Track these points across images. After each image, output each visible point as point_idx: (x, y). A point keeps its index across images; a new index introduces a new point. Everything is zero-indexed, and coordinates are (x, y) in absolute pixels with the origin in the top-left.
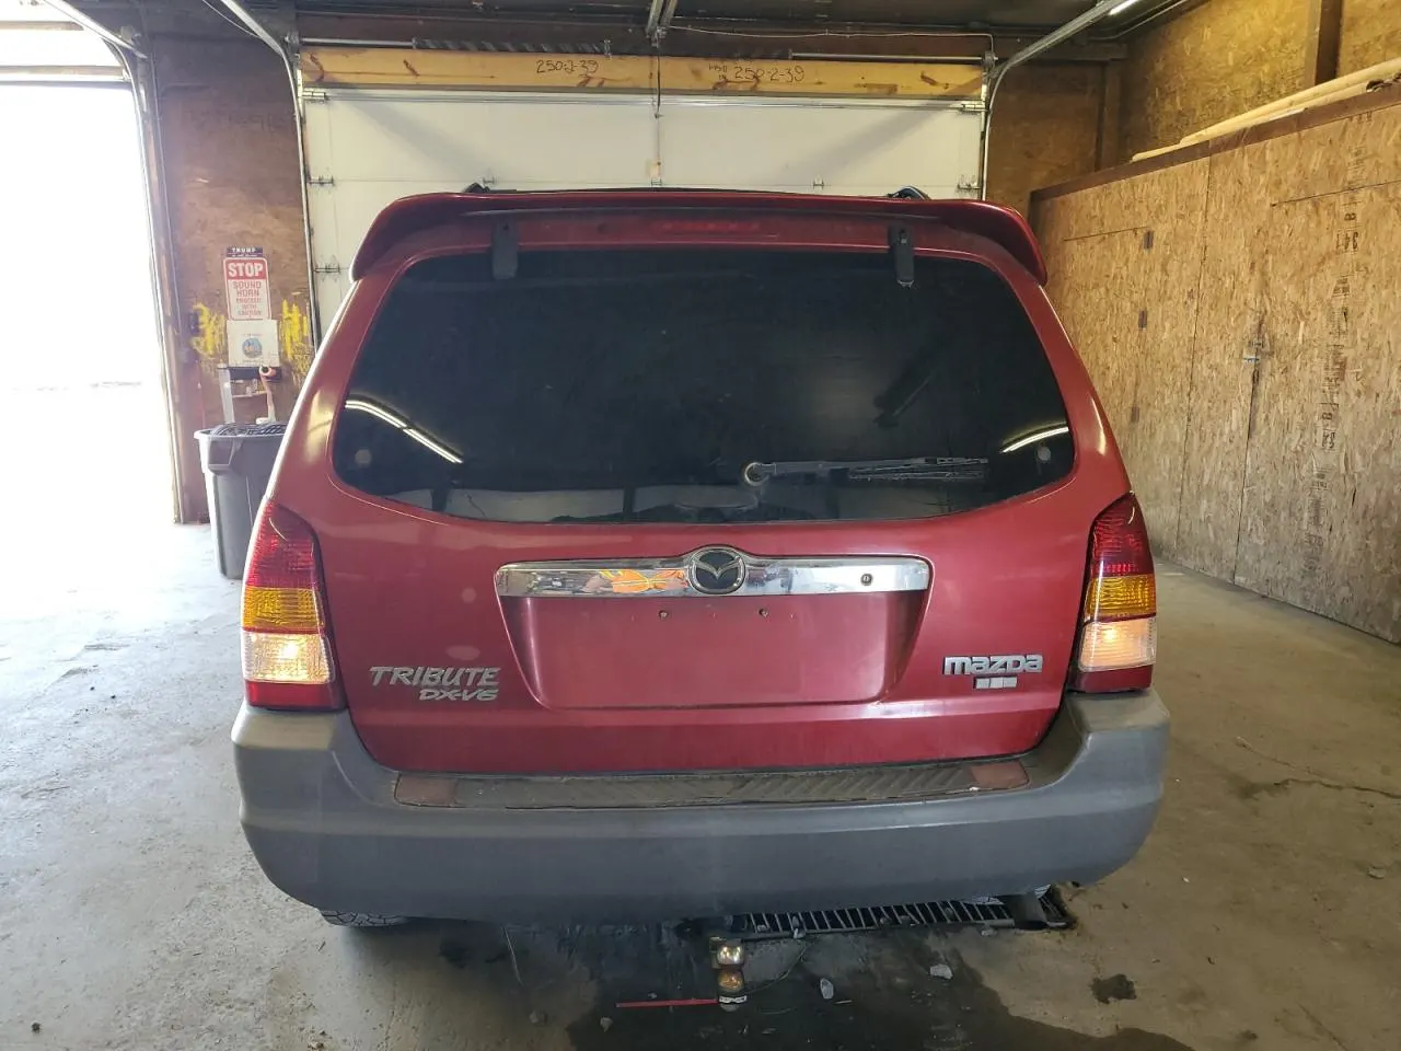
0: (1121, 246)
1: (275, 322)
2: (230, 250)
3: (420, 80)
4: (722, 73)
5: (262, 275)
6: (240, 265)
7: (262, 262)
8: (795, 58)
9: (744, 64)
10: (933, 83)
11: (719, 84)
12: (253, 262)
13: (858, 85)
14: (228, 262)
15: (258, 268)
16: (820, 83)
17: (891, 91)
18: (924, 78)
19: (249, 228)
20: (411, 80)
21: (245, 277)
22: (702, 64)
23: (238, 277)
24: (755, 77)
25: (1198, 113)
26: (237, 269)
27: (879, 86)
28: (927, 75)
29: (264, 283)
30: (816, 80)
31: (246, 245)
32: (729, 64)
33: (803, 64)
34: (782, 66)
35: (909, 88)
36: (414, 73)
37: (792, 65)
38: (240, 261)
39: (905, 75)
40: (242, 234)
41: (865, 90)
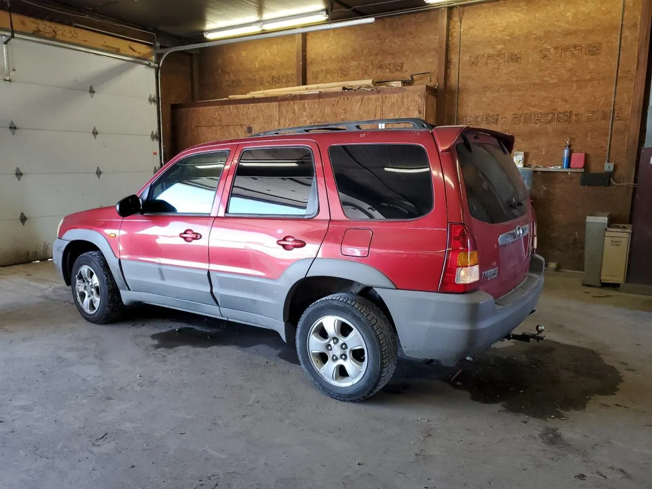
0: (234, 131)
4: (37, 26)
8: (76, 27)
9: (48, 24)
10: (134, 51)
11: (35, 31)
13: (103, 45)
16: (86, 41)
17: (117, 51)
18: (131, 48)
22: (27, 20)
24: (54, 31)
25: (243, 83)
27: (112, 48)
28: (132, 46)
30: (84, 39)
32: (40, 22)
33: (78, 30)
34: (67, 29)
35: (125, 51)
37: (72, 29)
39: (123, 45)
41: (106, 48)
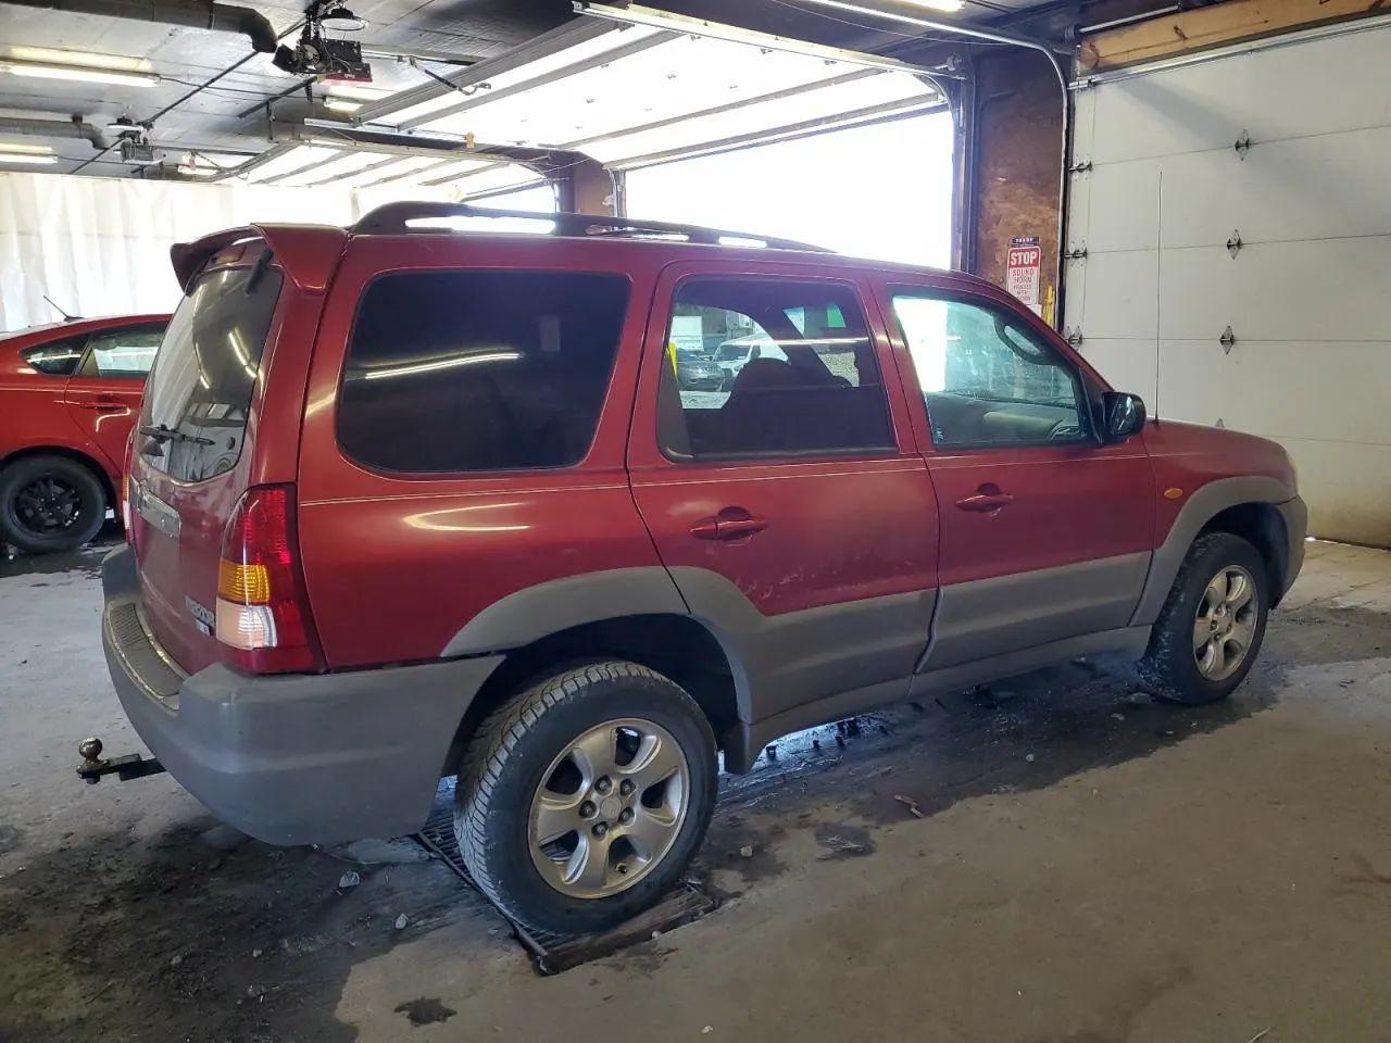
1: (1040, 306)
2: (1014, 241)
3: (1190, 44)
5: (1035, 263)
6: (1020, 254)
7: (1036, 250)
12: (1029, 251)
14: (1012, 252)
15: (1032, 256)
19: (1030, 220)
20: (1179, 46)
21: (1023, 265)
23: (1017, 266)
26: (1017, 257)
29: (1036, 270)
31: (1027, 235)
36: (1184, 37)
38: (1019, 251)
40: (1025, 225)
